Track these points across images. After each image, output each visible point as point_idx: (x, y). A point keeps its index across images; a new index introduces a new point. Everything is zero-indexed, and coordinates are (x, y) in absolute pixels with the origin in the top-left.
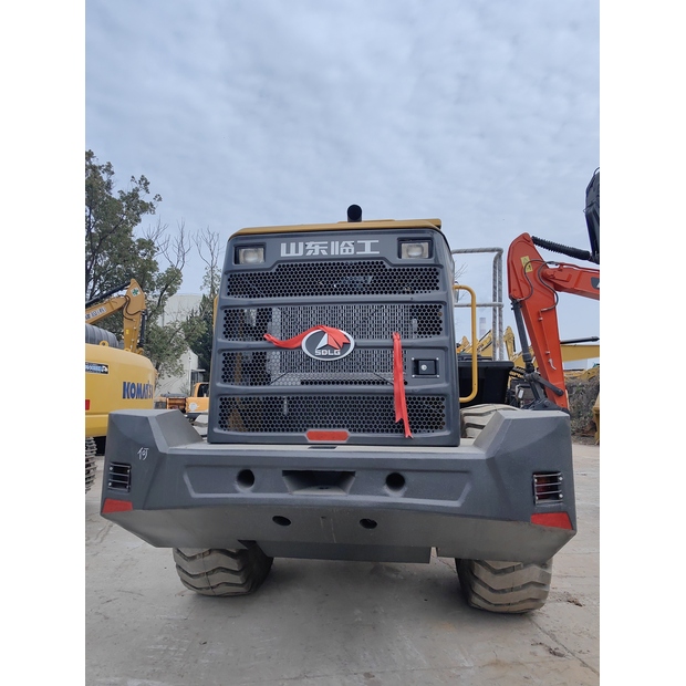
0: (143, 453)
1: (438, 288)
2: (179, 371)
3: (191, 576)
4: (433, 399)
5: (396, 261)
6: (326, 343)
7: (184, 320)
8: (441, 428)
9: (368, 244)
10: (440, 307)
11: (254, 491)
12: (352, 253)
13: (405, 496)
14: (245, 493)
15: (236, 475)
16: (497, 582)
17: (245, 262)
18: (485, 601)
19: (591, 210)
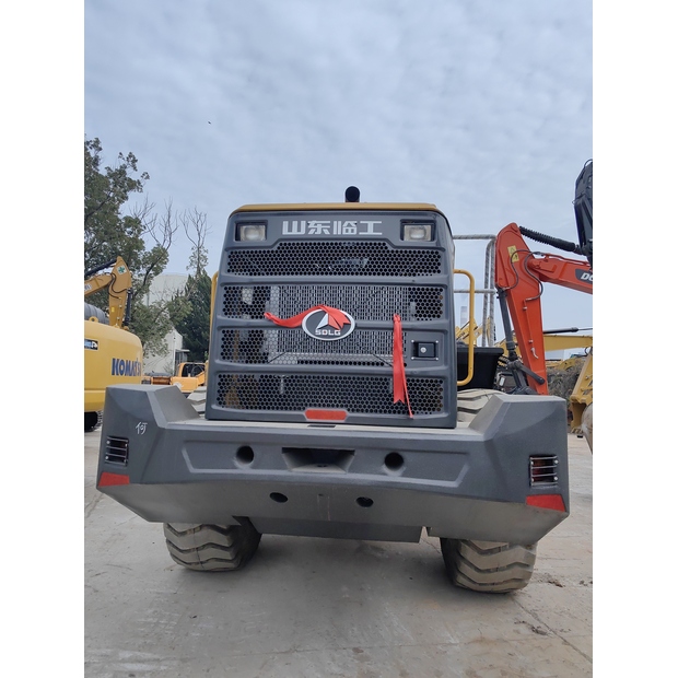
0: (141, 427)
1: (439, 272)
2: (164, 351)
3: (181, 551)
4: (432, 381)
5: (398, 242)
6: (325, 323)
7: (169, 299)
8: (439, 410)
9: (371, 224)
10: (441, 290)
11: (253, 467)
12: (355, 233)
13: (403, 476)
14: (244, 469)
15: (235, 452)
16: (484, 562)
17: (246, 239)
18: (470, 580)
19: (580, 201)
